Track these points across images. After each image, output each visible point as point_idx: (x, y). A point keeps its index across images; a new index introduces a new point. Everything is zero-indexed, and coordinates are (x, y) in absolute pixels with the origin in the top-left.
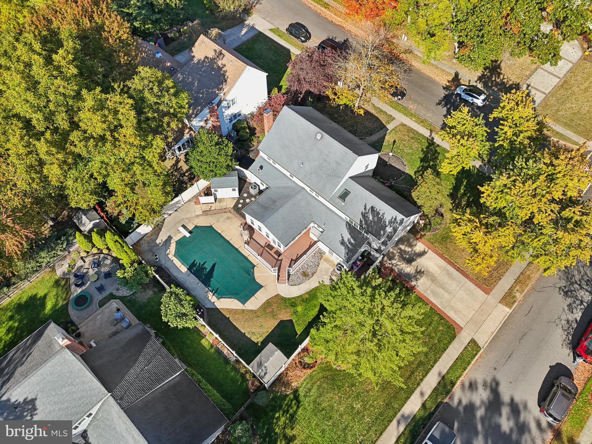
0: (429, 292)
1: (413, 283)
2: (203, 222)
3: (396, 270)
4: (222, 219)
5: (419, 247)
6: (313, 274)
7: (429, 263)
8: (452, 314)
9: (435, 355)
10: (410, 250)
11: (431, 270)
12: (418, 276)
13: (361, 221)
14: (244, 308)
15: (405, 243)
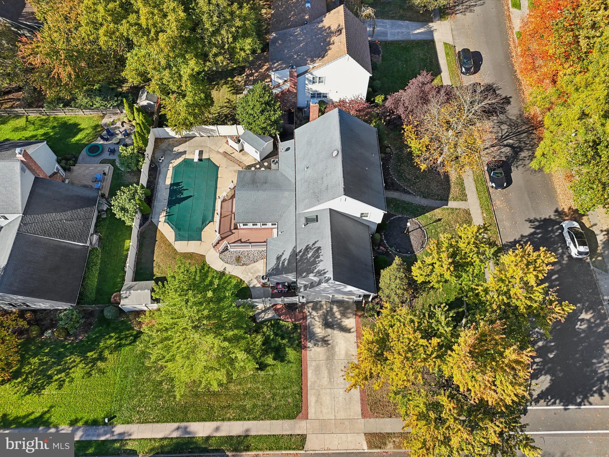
0: (314, 364)
1: (309, 344)
2: (217, 159)
3: (308, 321)
4: (231, 168)
5: (350, 322)
6: (243, 265)
7: (342, 342)
8: (312, 400)
9: (261, 413)
10: (339, 317)
11: (337, 349)
12: (320, 343)
13: (300, 251)
14: (173, 244)
15: (341, 309)
